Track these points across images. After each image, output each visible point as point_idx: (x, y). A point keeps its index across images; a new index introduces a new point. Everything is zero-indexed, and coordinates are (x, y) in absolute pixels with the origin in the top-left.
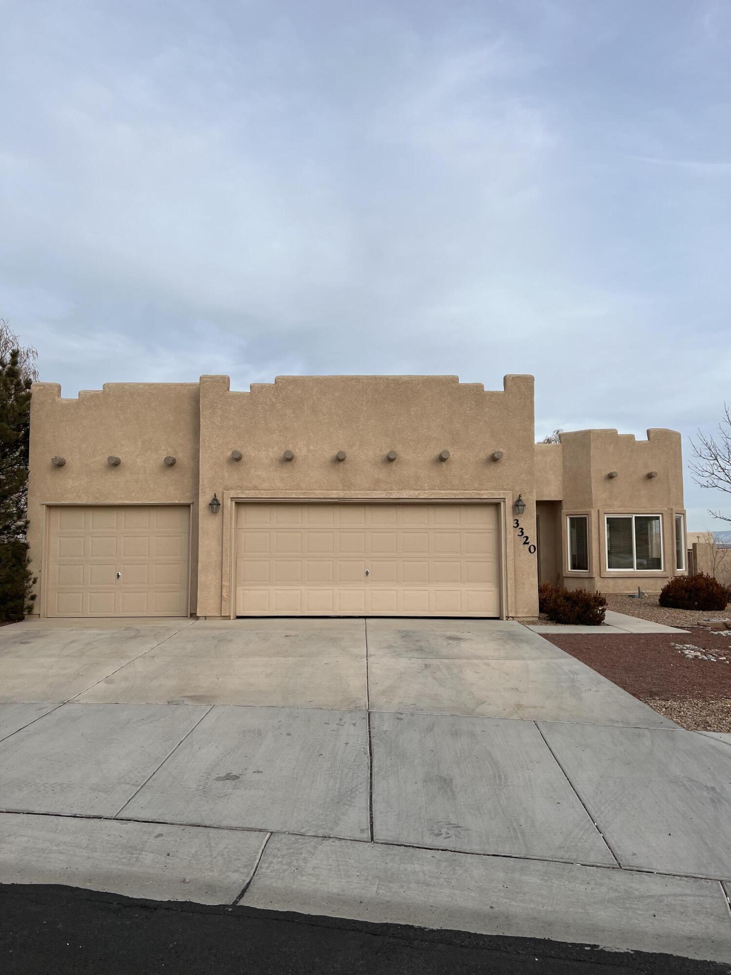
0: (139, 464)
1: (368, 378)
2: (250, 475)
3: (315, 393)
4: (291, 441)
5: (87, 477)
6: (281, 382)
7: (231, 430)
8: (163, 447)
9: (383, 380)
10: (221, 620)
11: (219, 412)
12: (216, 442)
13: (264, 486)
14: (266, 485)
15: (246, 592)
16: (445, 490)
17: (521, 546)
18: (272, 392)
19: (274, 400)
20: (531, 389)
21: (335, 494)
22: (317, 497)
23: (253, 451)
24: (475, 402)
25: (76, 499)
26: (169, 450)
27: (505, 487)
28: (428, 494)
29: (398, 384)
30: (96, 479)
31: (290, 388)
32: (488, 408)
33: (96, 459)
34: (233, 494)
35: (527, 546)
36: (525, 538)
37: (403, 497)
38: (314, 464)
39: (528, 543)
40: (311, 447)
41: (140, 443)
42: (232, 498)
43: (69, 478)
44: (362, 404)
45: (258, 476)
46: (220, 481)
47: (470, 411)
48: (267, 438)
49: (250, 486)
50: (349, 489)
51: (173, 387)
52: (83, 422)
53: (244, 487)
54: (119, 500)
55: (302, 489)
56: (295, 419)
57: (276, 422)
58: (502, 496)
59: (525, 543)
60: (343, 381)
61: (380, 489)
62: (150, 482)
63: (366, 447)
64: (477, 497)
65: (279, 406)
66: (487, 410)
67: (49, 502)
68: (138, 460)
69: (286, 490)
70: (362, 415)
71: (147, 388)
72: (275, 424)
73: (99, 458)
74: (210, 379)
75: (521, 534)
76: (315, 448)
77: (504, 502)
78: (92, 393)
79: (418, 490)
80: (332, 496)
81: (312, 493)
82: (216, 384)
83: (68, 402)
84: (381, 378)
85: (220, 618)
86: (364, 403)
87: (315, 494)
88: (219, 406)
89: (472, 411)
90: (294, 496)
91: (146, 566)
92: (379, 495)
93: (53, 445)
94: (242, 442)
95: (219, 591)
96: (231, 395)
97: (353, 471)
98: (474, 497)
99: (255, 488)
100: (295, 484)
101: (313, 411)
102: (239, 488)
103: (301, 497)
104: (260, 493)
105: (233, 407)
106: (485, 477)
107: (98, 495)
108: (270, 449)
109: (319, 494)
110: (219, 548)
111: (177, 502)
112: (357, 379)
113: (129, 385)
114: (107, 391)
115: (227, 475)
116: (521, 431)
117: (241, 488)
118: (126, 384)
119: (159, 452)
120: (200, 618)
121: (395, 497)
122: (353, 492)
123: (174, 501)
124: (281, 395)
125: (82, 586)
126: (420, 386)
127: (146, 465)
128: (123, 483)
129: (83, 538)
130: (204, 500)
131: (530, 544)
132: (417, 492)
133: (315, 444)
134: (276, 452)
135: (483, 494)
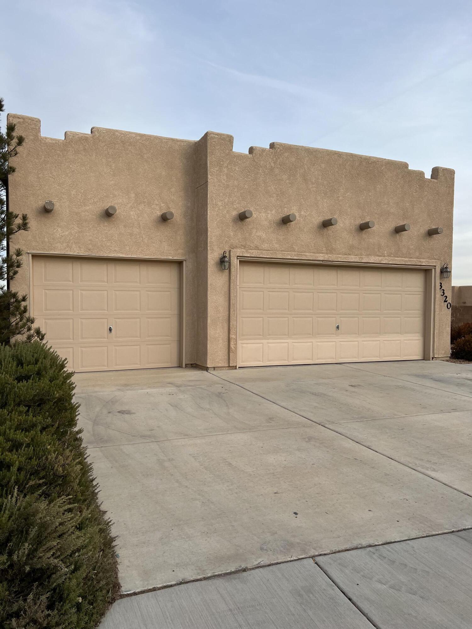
0: (133, 217)
1: (347, 154)
2: (252, 236)
3: (306, 162)
4: (286, 206)
5: (78, 227)
6: (279, 148)
7: (236, 190)
8: (156, 202)
9: (358, 158)
10: (228, 369)
11: (225, 170)
12: (222, 201)
13: (264, 247)
14: (265, 246)
15: (244, 345)
16: (398, 257)
17: (443, 303)
18: (271, 157)
19: (273, 165)
20: (453, 179)
21: (321, 257)
22: (308, 259)
23: (255, 212)
24: (418, 185)
25: (66, 250)
26: (162, 205)
27: (435, 257)
28: (388, 260)
29: (368, 163)
30: (87, 229)
31: (286, 154)
32: (427, 192)
33: (88, 208)
34: (239, 252)
35: (446, 303)
36: (445, 297)
37: (371, 262)
38: (304, 228)
39: (447, 301)
40: (302, 213)
41: (133, 195)
42: (238, 256)
43: (58, 226)
44: (342, 177)
45: (259, 237)
46: (226, 239)
47: (415, 193)
48: (266, 201)
49: (252, 245)
50: (331, 252)
51: (164, 140)
52: (71, 166)
53: (247, 246)
54: (114, 254)
55: (294, 251)
56: (290, 185)
57: (274, 186)
58: (434, 265)
59: (445, 301)
60: (328, 155)
61: (354, 254)
62: (144, 237)
63: (344, 217)
64: (419, 264)
65: (277, 171)
66: (426, 193)
67: (34, 252)
68: (132, 213)
69: (282, 251)
70: (342, 187)
71: (138, 138)
72: (273, 188)
73: (91, 207)
74: (216, 136)
75: (442, 294)
76: (305, 213)
77: (435, 269)
78: (80, 135)
79: (380, 256)
80: (319, 259)
81: (304, 255)
82: (222, 141)
83: (54, 142)
84: (356, 156)
85: (227, 368)
86: (343, 176)
87: (306, 256)
88: (225, 165)
89: (417, 193)
90: (290, 257)
91: (138, 320)
92: (353, 259)
93: (38, 188)
94: (245, 203)
95: (227, 343)
96: (236, 155)
97: (334, 237)
98: (417, 264)
99: (257, 248)
100: (290, 246)
101: (304, 180)
102: (243, 248)
103: (295, 258)
104: (262, 253)
105: (238, 167)
106: (423, 248)
107: (90, 246)
108: (269, 212)
109: (309, 256)
110: (227, 304)
111: (171, 258)
112: (339, 155)
113: (121, 132)
114: (97, 136)
115: (232, 234)
116: (446, 213)
117: (245, 247)
118: (117, 131)
119: (153, 207)
120: (209, 369)
121: (365, 261)
122: (335, 256)
123: (168, 257)
124: (279, 161)
125: (72, 340)
126: (384, 167)
127: (140, 219)
128: (116, 236)
129: (72, 291)
130: (213, 256)
131: (448, 302)
132: (380, 258)
133: (305, 210)
134: (275, 215)
135: (423, 262)
